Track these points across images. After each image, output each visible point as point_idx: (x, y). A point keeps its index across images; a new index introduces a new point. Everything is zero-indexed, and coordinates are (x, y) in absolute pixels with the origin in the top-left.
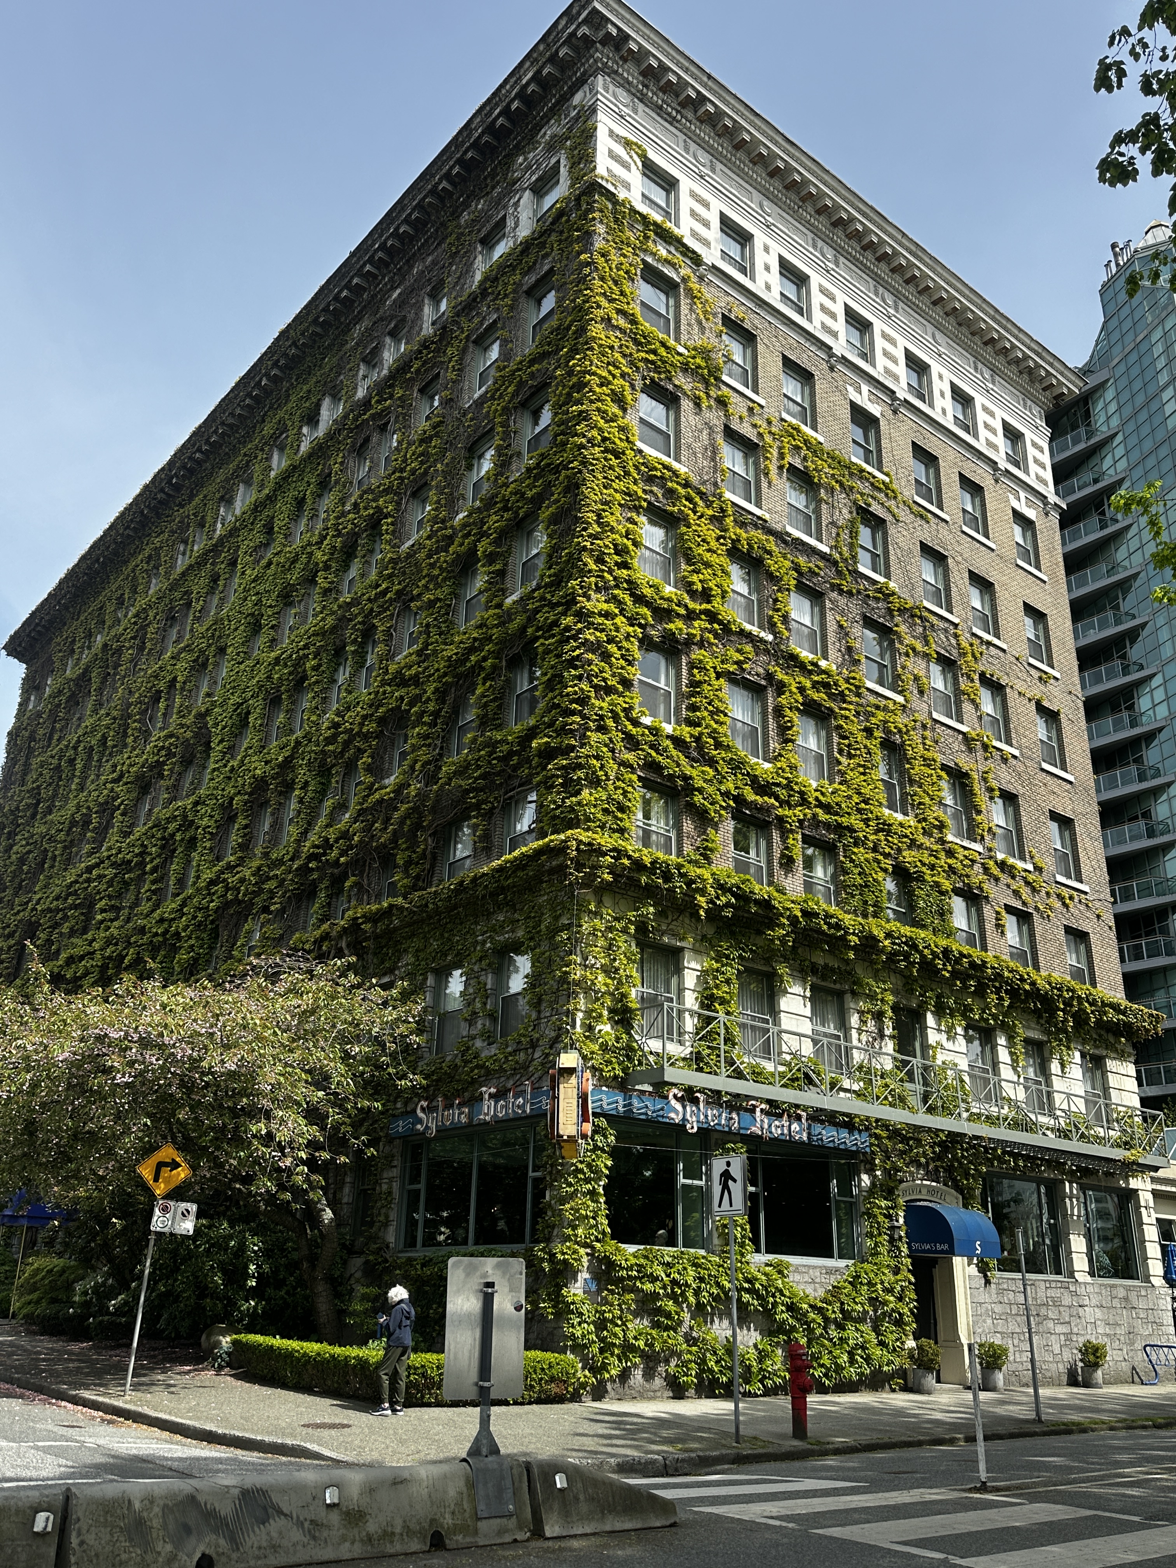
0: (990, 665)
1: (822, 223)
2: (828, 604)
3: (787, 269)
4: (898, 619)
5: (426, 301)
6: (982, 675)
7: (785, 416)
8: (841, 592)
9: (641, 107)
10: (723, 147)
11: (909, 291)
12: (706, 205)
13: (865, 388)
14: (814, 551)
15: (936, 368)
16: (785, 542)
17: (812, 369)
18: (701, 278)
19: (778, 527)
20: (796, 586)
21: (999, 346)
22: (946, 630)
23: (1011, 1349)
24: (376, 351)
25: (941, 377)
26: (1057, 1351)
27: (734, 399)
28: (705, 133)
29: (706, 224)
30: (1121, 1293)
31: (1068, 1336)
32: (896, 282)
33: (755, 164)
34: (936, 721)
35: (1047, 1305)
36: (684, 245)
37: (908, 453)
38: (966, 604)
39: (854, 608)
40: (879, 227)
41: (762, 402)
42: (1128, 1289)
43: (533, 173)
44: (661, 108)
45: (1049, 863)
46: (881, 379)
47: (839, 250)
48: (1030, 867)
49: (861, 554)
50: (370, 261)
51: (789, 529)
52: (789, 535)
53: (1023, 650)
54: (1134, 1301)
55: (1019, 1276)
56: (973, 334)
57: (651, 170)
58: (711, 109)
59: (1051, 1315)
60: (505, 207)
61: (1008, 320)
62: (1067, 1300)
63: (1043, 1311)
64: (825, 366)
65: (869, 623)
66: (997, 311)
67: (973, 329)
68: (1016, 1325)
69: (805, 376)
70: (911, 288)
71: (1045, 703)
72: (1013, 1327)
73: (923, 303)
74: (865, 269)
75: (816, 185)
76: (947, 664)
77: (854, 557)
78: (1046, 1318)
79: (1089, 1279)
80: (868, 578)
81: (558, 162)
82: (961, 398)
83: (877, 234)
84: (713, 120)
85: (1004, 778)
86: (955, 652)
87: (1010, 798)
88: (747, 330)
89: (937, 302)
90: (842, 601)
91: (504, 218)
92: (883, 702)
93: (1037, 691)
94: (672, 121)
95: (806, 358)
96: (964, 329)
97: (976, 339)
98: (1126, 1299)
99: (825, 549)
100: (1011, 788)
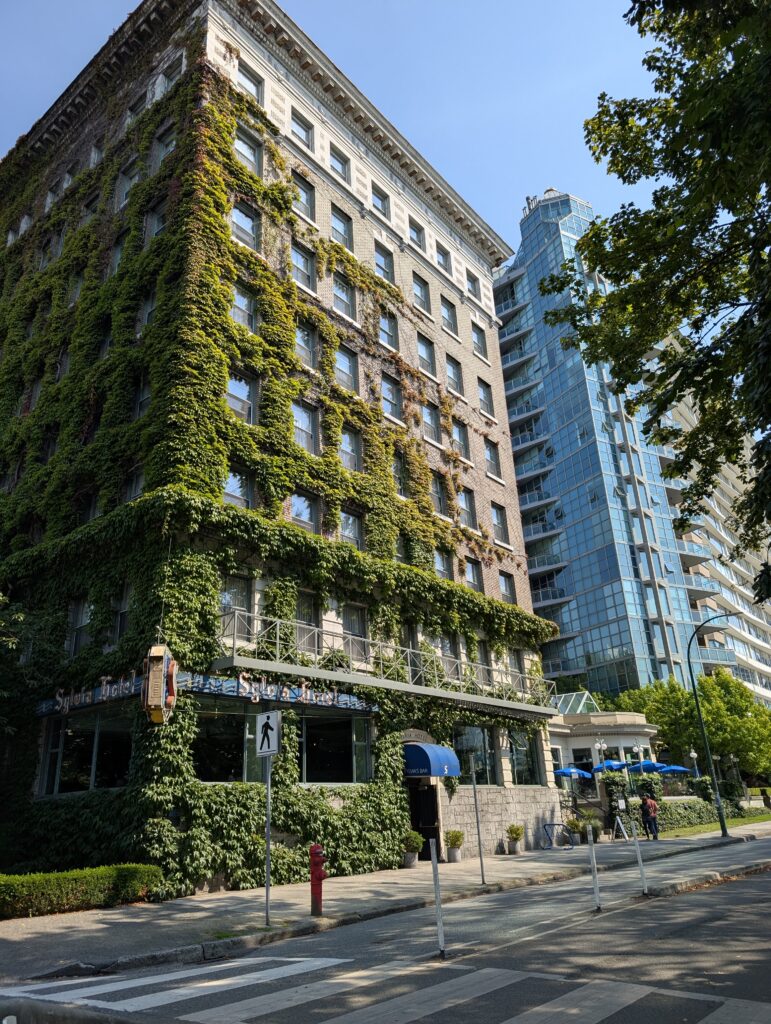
0: (458, 410)
1: (358, 127)
2: (360, 361)
3: (335, 152)
4: (404, 376)
5: (93, 149)
6: (454, 417)
7: (332, 239)
8: (368, 354)
9: (239, 27)
10: (295, 65)
11: (411, 181)
12: (283, 100)
13: (384, 233)
14: (350, 326)
15: (428, 230)
16: (332, 318)
17: (351, 216)
18: (277, 143)
19: (327, 307)
20: (339, 347)
21: (464, 224)
22: (432, 387)
23: (466, 835)
24: (58, 184)
25: (430, 236)
26: (493, 832)
27: (300, 222)
28: (282, 53)
29: (282, 111)
30: (531, 793)
31: (500, 823)
32: (403, 173)
33: (315, 81)
34: (427, 442)
35: (487, 804)
36: (266, 119)
37: (411, 278)
38: (444, 374)
39: (376, 366)
40: (393, 136)
41: (318, 228)
42: (535, 791)
43: (165, 63)
44: (253, 31)
45: (491, 533)
46: (394, 230)
47: (369, 149)
48: (480, 534)
49: (381, 333)
50: (56, 122)
51: (335, 309)
52: (335, 313)
53: (478, 405)
54: (538, 797)
55: (471, 787)
56: (450, 214)
57: (244, 68)
58: (287, 38)
59: (490, 810)
60: (146, 86)
61: (470, 208)
62: (499, 800)
63: (485, 808)
64: (359, 215)
65: (386, 376)
66: (463, 201)
67: (450, 210)
68: (470, 818)
69: (346, 219)
70: (413, 179)
71: (490, 438)
72: (467, 819)
73: (420, 189)
74: (385, 162)
75: (355, 102)
76: (432, 407)
77: (376, 335)
78: (487, 812)
79: (512, 786)
80: (385, 348)
81: (182, 55)
82: (443, 252)
83: (392, 141)
84: (287, 45)
85: (465, 480)
86: (437, 401)
87: (469, 492)
88: (308, 182)
89: (429, 190)
90: (369, 360)
91: (146, 93)
92: (393, 427)
93: (484, 429)
94: (260, 41)
95: (347, 207)
96: (444, 210)
97: (451, 217)
98: (534, 797)
99: (358, 325)
100: (469, 486)
